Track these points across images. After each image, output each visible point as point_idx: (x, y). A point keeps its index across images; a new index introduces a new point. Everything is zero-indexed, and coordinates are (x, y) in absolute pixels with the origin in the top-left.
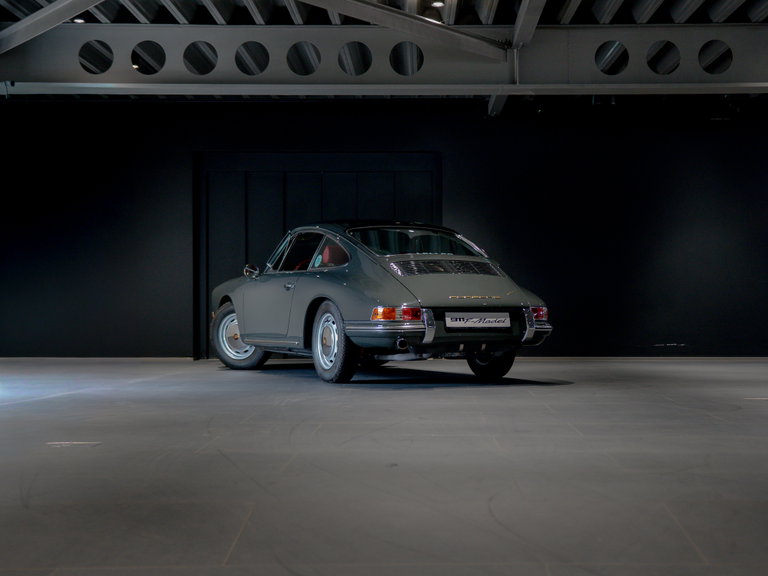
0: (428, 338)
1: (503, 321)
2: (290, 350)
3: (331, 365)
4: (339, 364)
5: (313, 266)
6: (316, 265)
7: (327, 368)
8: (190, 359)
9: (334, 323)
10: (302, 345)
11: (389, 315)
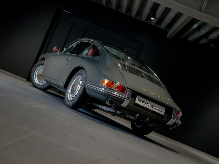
0: (124, 104)
1: (162, 111)
2: (58, 86)
3: (72, 99)
4: (76, 100)
5: (83, 54)
6: (84, 54)
7: (70, 100)
8: (25, 80)
9: (81, 80)
10: (63, 86)
11: (110, 85)
